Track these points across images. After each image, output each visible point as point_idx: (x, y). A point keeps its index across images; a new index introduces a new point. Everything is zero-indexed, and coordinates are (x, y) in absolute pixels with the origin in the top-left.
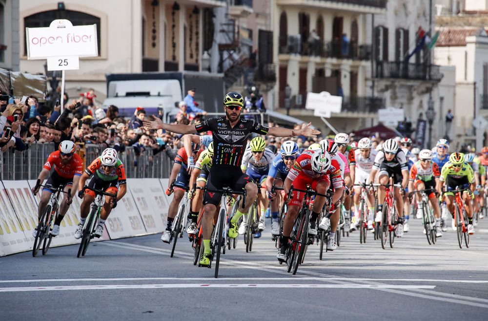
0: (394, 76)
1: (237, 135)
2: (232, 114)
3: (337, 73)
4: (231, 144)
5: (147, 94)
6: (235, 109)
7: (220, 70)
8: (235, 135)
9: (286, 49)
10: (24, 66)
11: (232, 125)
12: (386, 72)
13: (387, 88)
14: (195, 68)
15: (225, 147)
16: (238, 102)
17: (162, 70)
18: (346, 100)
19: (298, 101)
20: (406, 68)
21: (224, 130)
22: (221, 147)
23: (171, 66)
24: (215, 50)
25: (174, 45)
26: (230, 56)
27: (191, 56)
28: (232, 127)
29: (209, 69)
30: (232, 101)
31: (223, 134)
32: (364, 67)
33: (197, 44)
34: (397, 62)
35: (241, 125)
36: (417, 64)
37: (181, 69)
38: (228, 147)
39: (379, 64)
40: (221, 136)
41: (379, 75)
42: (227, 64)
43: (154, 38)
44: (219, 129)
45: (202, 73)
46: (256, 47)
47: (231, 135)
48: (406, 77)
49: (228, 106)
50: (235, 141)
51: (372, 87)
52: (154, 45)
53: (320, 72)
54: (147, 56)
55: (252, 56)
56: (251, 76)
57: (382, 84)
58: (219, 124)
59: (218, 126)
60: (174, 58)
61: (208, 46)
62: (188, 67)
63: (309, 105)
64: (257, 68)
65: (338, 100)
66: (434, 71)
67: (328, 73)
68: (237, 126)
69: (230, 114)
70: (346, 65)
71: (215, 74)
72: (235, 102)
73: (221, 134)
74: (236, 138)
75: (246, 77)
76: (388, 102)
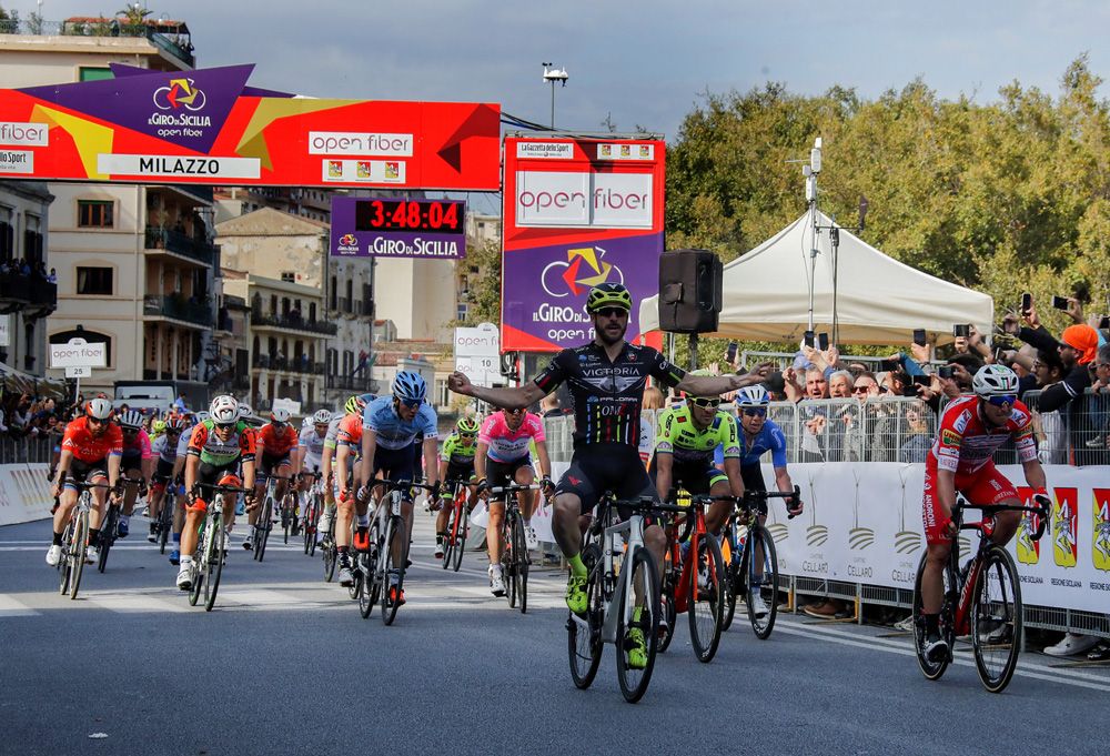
0: (342, 387)
1: (625, 375)
2: (609, 327)
3: (297, 384)
4: (616, 396)
5: (147, 397)
6: (614, 314)
7: (206, 379)
8: (621, 375)
9: (258, 364)
10: (48, 374)
11: (612, 354)
12: (336, 384)
13: (336, 396)
14: (186, 378)
15: (602, 404)
16: (620, 298)
17: (159, 378)
18: (305, 405)
19: (267, 406)
20: (351, 382)
21: (594, 368)
22: (593, 405)
23: (167, 376)
24: (203, 365)
25: (169, 360)
26: (214, 369)
27: (183, 368)
28: (612, 361)
29: (197, 379)
30: (607, 298)
31: (595, 376)
32: (319, 380)
33: (188, 359)
34: (345, 376)
35: (631, 355)
36: (360, 378)
37: (175, 378)
38: (609, 403)
39: (331, 377)
40: (592, 381)
41: (330, 386)
42: (211, 375)
43: (153, 354)
44: (584, 368)
45: (191, 381)
46: (234, 363)
47: (612, 376)
48: (351, 388)
49: (598, 310)
50: (623, 389)
51: (325, 395)
52: (153, 359)
53: (284, 383)
54: (148, 367)
55: (231, 369)
56: (230, 385)
57: (333, 393)
58: (582, 357)
59: (581, 361)
60: (169, 369)
61: (196, 361)
62: (179, 377)
63: (275, 408)
64: (235, 379)
65: (298, 404)
66: (373, 384)
67: (291, 384)
68: (622, 357)
69: (604, 326)
70: (305, 378)
71: (201, 382)
72: (614, 298)
73: (591, 376)
74: (624, 383)
75: (226, 386)
76: (337, 407)
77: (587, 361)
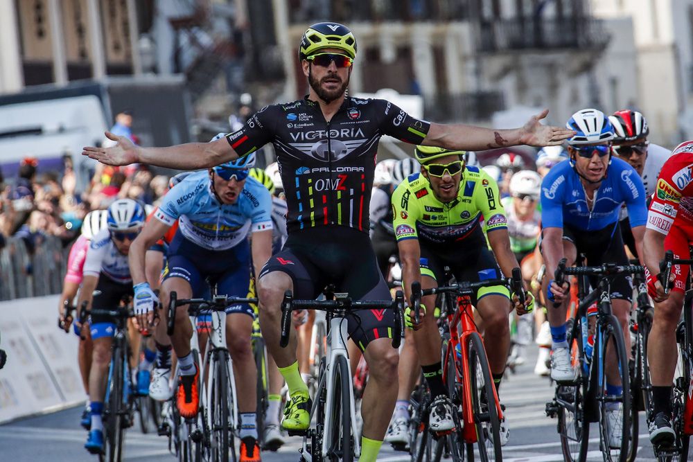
0: (517, 46)
1: (345, 139)
2: (325, 80)
3: (405, 53)
4: (332, 165)
5: (37, 131)
6: (333, 63)
7: (177, 67)
8: (339, 138)
9: (300, 15)
11: (328, 113)
12: (501, 38)
13: (505, 71)
14: (124, 69)
15: (315, 176)
16: (342, 43)
17: (61, 80)
18: (431, 103)
20: (538, 30)
21: (305, 130)
22: (303, 178)
23: (80, 70)
24: (163, 32)
25: (81, 31)
26: (193, 41)
27: (117, 47)
28: (328, 118)
29: (154, 69)
30: (324, 42)
31: (306, 141)
32: (458, 38)
33: (126, 24)
34: (520, 19)
35: (354, 113)
36: (560, 19)
37: (100, 76)
38: (323, 175)
39: (486, 25)
40: (301, 147)
41: (487, 47)
42: (188, 56)
43: (40, 20)
45: (142, 79)
46: (241, 18)
47: (327, 140)
48: (540, 45)
49: (313, 57)
50: (341, 156)
51: (478, 72)
52: (41, 34)
53: (373, 54)
54: (31, 55)
55: (237, 35)
56: (238, 76)
57: (495, 64)
58: (291, 116)
59: (289, 121)
60: (83, 54)
61: (146, 24)
62: (112, 70)
64: (248, 59)
65: (414, 103)
66: (593, 30)
67: (388, 54)
68: (341, 115)
69: (319, 79)
70: (422, 34)
71: (168, 78)
72: (333, 43)
73: (299, 141)
74: (343, 147)
75: (229, 78)
76: (511, 98)
77: (297, 121)
